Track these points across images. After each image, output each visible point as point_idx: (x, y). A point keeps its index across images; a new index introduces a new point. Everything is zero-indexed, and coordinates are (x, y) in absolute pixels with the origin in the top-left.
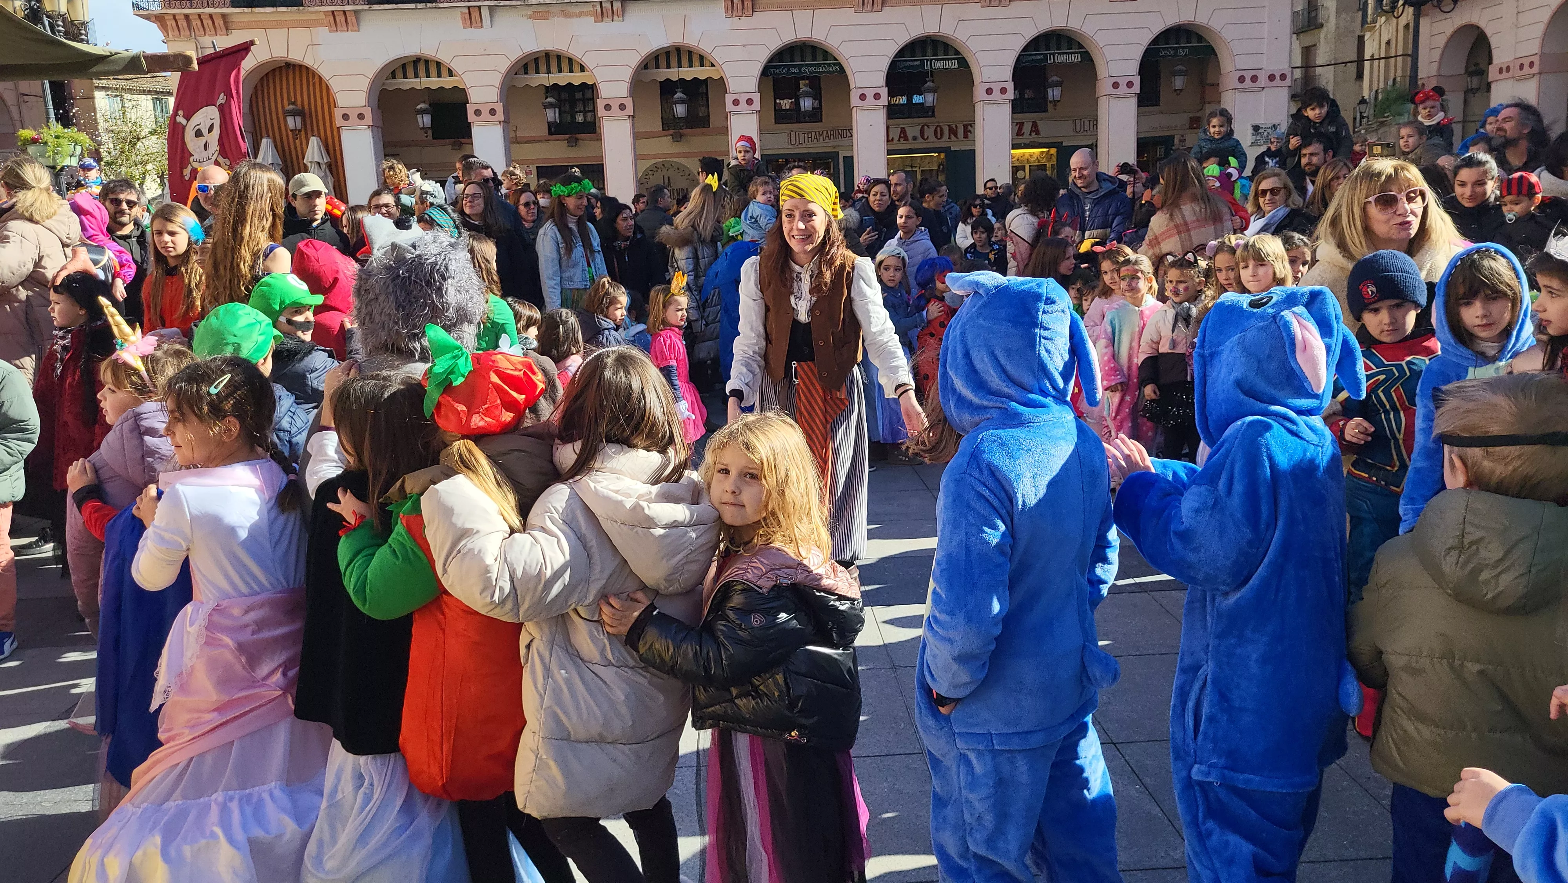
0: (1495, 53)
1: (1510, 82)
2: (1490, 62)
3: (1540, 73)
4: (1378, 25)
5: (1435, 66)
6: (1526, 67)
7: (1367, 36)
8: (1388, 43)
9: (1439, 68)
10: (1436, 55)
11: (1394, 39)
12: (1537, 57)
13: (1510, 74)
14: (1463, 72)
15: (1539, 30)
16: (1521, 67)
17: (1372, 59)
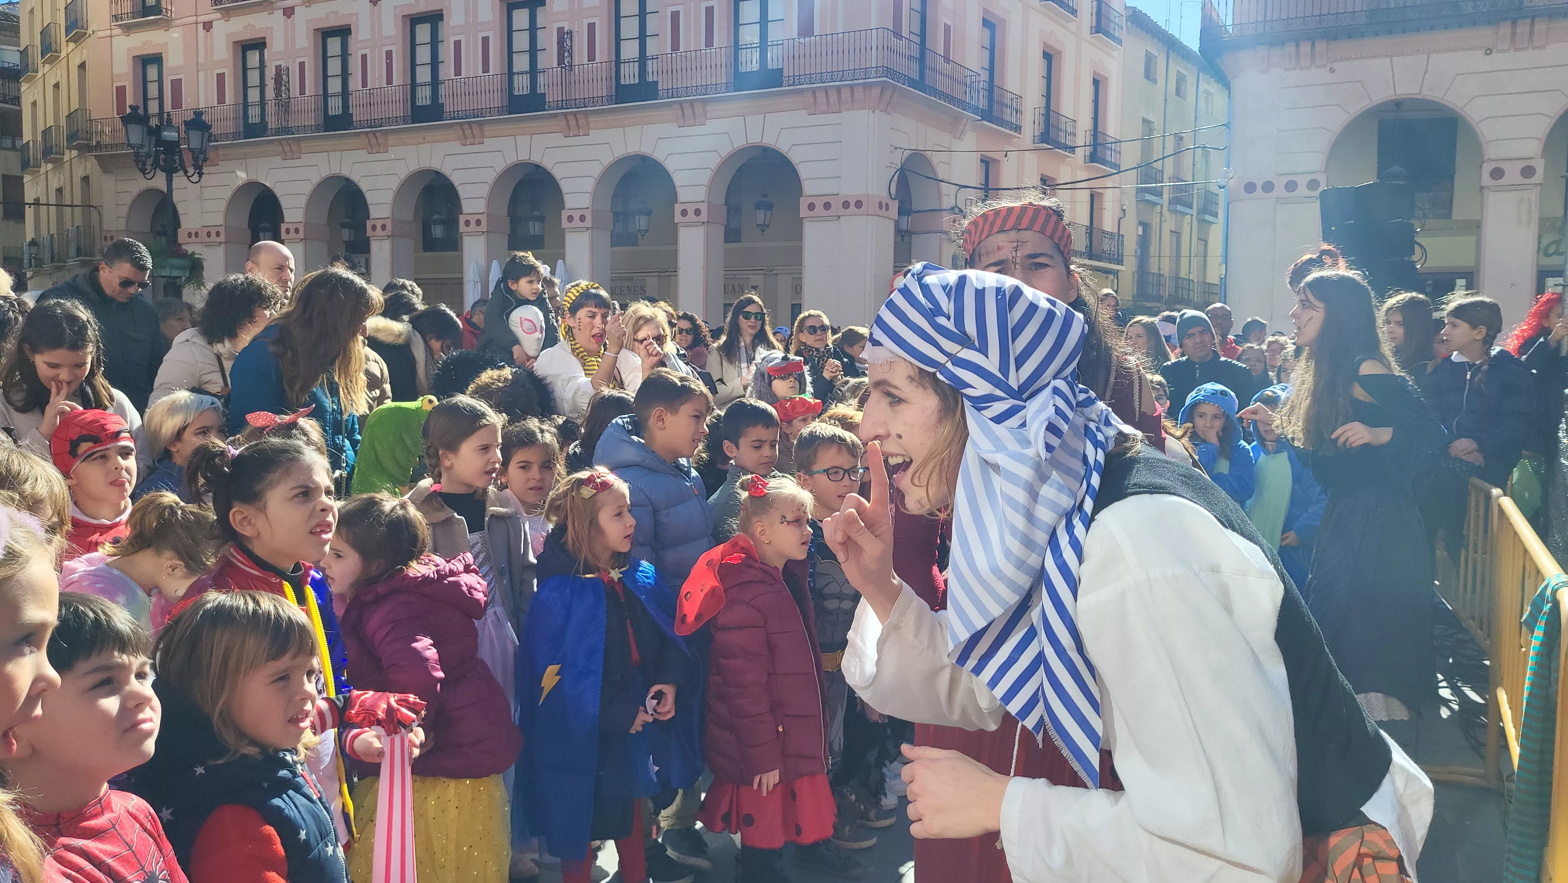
0: (183, 219)
1: (201, 245)
2: (177, 225)
3: (226, 243)
4: (43, 171)
5: (123, 221)
6: (213, 234)
7: (27, 179)
8: (60, 191)
9: (127, 223)
10: (124, 211)
11: (68, 188)
12: (223, 228)
13: (197, 240)
14: (149, 230)
15: (223, 205)
16: (209, 234)
17: (37, 203)
